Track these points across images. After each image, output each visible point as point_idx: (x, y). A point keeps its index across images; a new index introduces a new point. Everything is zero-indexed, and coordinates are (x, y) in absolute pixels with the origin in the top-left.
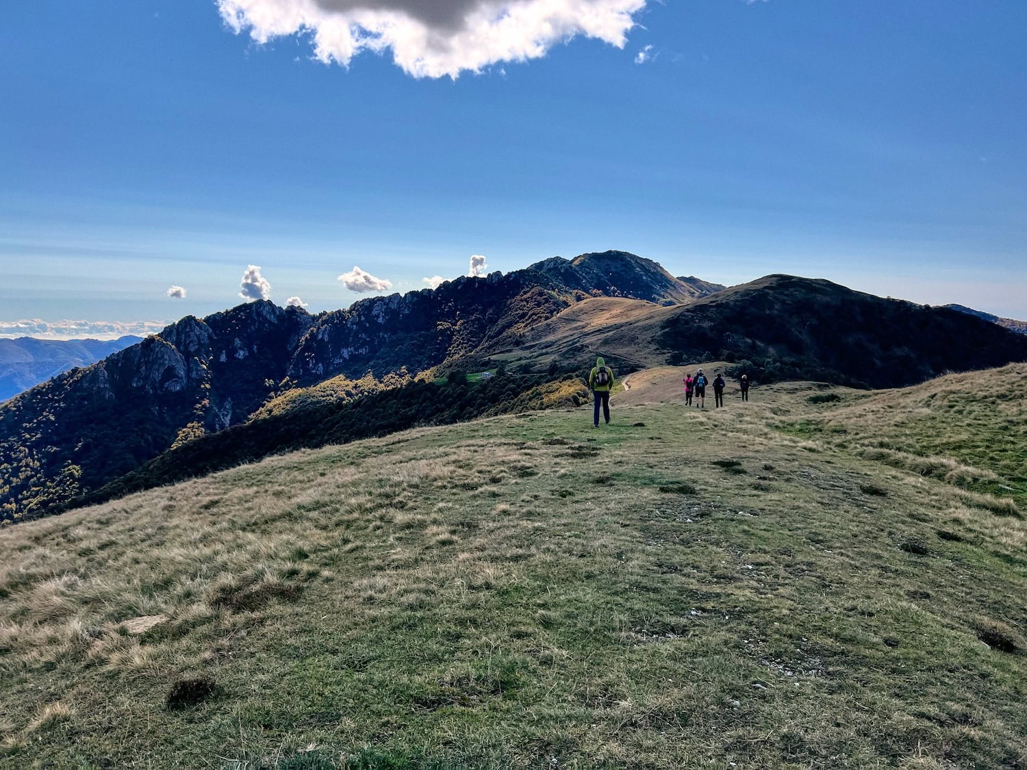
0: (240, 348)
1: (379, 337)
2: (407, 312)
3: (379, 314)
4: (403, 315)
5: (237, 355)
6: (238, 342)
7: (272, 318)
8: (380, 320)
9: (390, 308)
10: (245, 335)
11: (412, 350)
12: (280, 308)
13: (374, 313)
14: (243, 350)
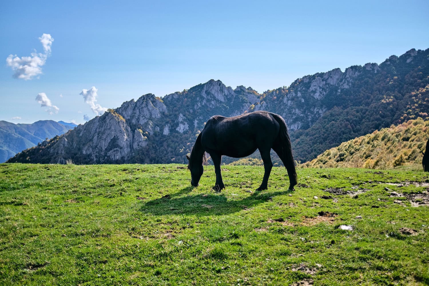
0: (182, 122)
1: (312, 113)
2: (346, 86)
3: (316, 90)
4: (342, 90)
5: (178, 129)
6: (181, 118)
7: (220, 97)
8: (317, 96)
9: (328, 84)
10: (191, 111)
11: (346, 126)
12: (229, 88)
13: (312, 88)
14: (184, 124)
